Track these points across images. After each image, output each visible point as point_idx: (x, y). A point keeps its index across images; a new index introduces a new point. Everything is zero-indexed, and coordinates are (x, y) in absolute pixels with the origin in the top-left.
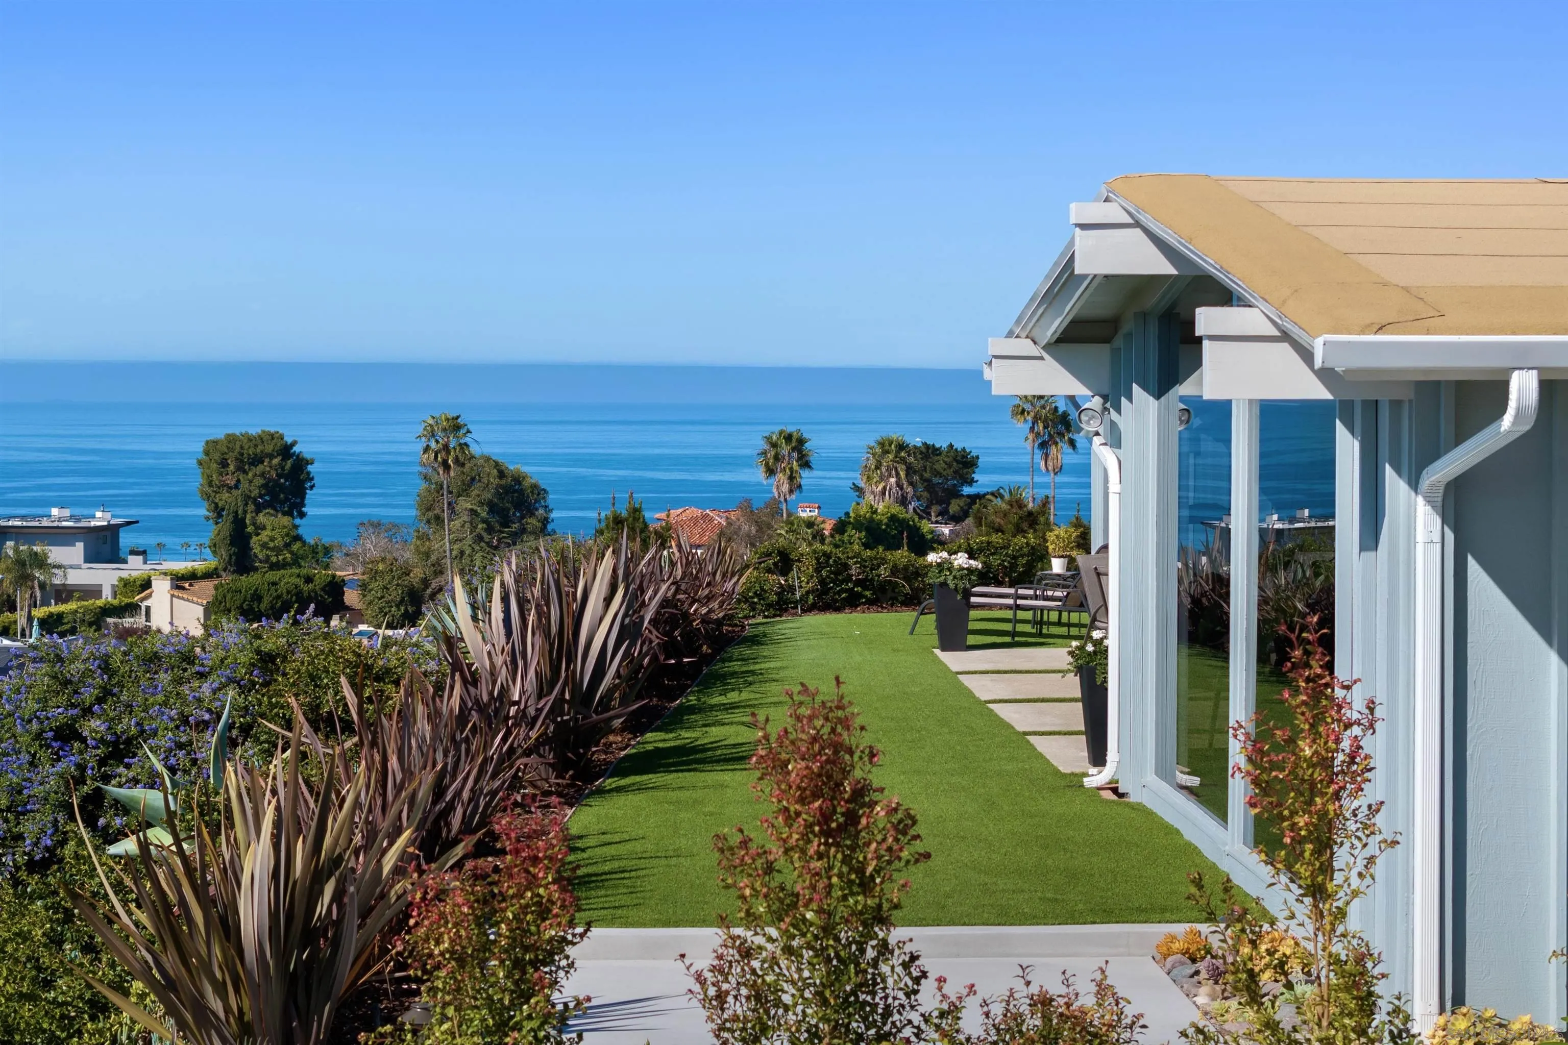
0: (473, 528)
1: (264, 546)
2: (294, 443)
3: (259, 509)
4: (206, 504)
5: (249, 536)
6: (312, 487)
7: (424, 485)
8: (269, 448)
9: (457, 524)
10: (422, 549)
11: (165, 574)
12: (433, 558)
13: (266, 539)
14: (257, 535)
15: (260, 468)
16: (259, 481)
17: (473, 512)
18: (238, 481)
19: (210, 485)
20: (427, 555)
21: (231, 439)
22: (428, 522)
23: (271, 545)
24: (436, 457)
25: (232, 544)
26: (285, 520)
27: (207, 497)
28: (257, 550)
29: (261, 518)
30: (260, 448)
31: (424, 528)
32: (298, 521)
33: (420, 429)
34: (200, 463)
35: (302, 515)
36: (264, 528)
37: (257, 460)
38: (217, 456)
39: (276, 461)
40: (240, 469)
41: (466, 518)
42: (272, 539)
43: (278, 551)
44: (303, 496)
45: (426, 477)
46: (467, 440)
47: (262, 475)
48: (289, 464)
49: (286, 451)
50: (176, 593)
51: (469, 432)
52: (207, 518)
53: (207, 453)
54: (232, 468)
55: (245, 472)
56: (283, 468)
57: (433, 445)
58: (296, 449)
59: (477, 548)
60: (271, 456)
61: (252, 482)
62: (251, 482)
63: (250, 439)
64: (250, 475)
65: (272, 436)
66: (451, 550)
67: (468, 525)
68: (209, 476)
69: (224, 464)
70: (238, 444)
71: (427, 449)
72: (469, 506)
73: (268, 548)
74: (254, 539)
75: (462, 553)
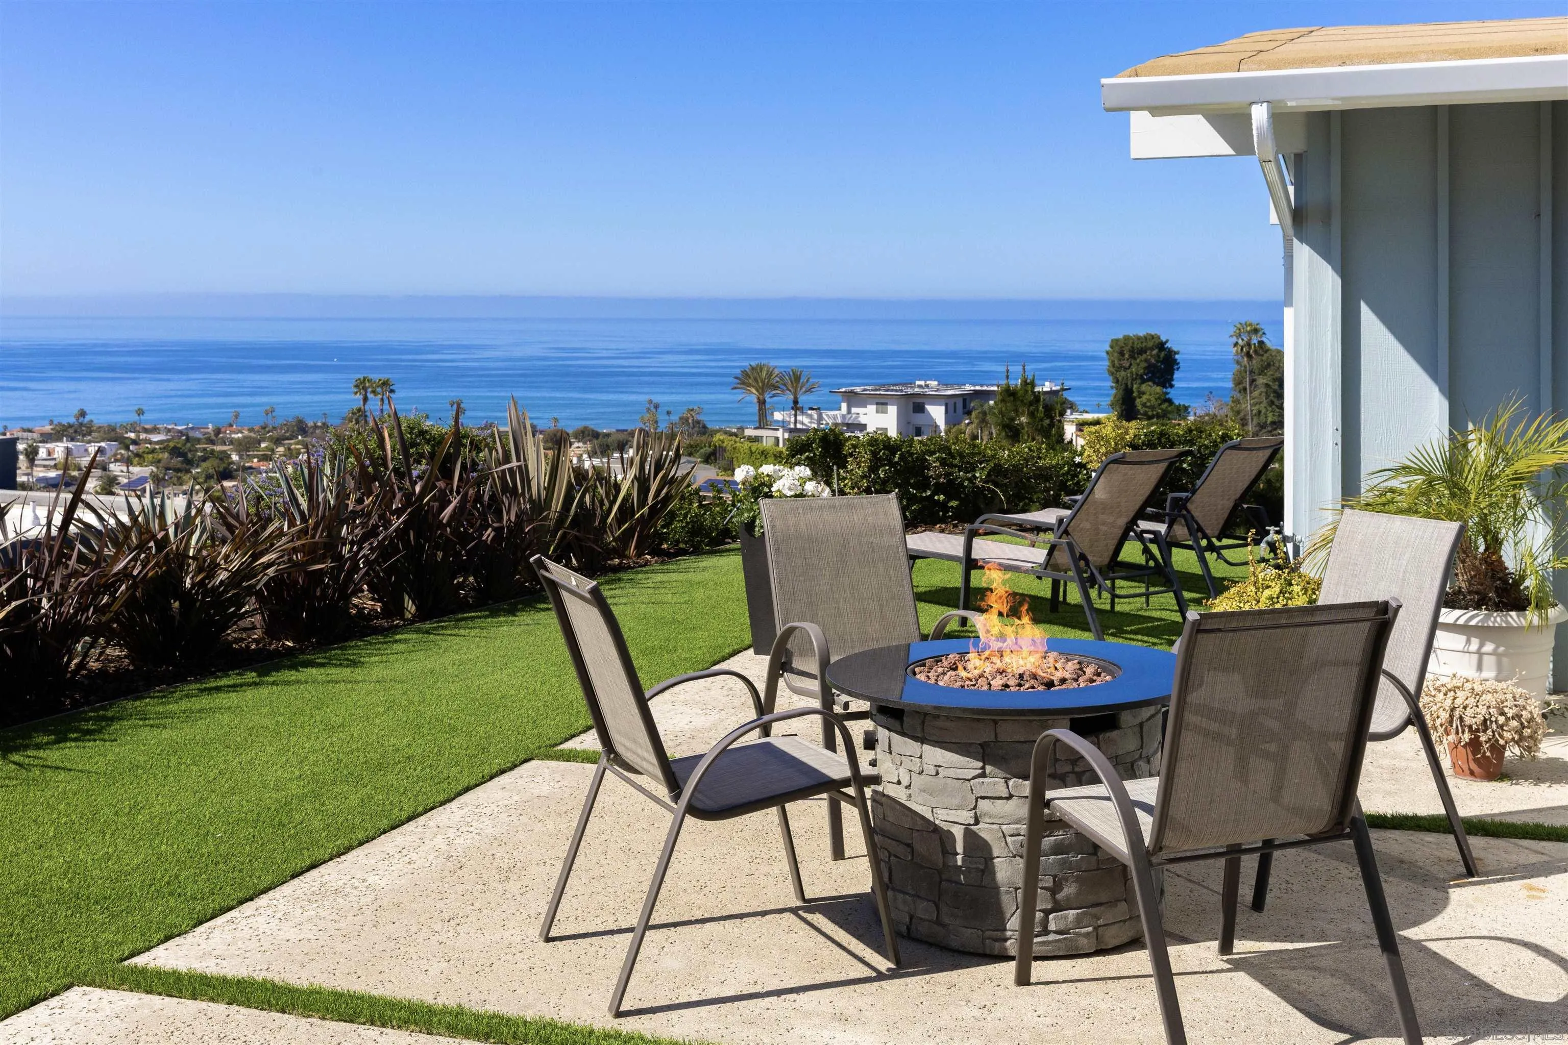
0: (1267, 396)
1: (1144, 405)
2: (1167, 341)
3: (1144, 381)
4: (1111, 378)
5: (1134, 399)
6: (1178, 369)
7: (1237, 367)
8: (1150, 344)
9: (1256, 393)
10: (1235, 409)
11: (1073, 422)
12: (1242, 414)
13: (1145, 401)
14: (1140, 398)
15: (1144, 356)
16: (1144, 365)
17: (1267, 385)
18: (1131, 364)
19: (1114, 366)
20: (1238, 412)
21: (1127, 338)
22: (1240, 392)
23: (1148, 404)
24: (1242, 349)
25: (1123, 404)
26: (1158, 389)
27: (1112, 374)
28: (1140, 407)
29: (1144, 387)
30: (1144, 344)
31: (1237, 395)
32: (1169, 390)
33: (1232, 330)
34: (1108, 353)
35: (1172, 386)
36: (1144, 393)
37: (1142, 351)
38: (1117, 348)
39: (1155, 352)
40: (1132, 357)
41: (1263, 390)
42: (1149, 400)
43: (1152, 408)
44: (1172, 374)
45: (1238, 362)
46: (1264, 339)
47: (1146, 360)
48: (1162, 354)
49: (1161, 346)
50: (1079, 433)
51: (1264, 333)
52: (1112, 387)
53: (1111, 347)
54: (1127, 356)
55: (1135, 359)
56: (1159, 357)
57: (1240, 342)
58: (1168, 345)
59: (1270, 409)
60: (1152, 349)
61: (1138, 367)
62: (1138, 365)
63: (1139, 338)
64: (1138, 360)
65: (1153, 337)
66: (1252, 411)
67: (1263, 394)
68: (1113, 361)
69: (1122, 354)
70: (1131, 342)
71: (1236, 344)
72: (1265, 381)
73: (1146, 407)
74: (1138, 400)
75: (1260, 412)
